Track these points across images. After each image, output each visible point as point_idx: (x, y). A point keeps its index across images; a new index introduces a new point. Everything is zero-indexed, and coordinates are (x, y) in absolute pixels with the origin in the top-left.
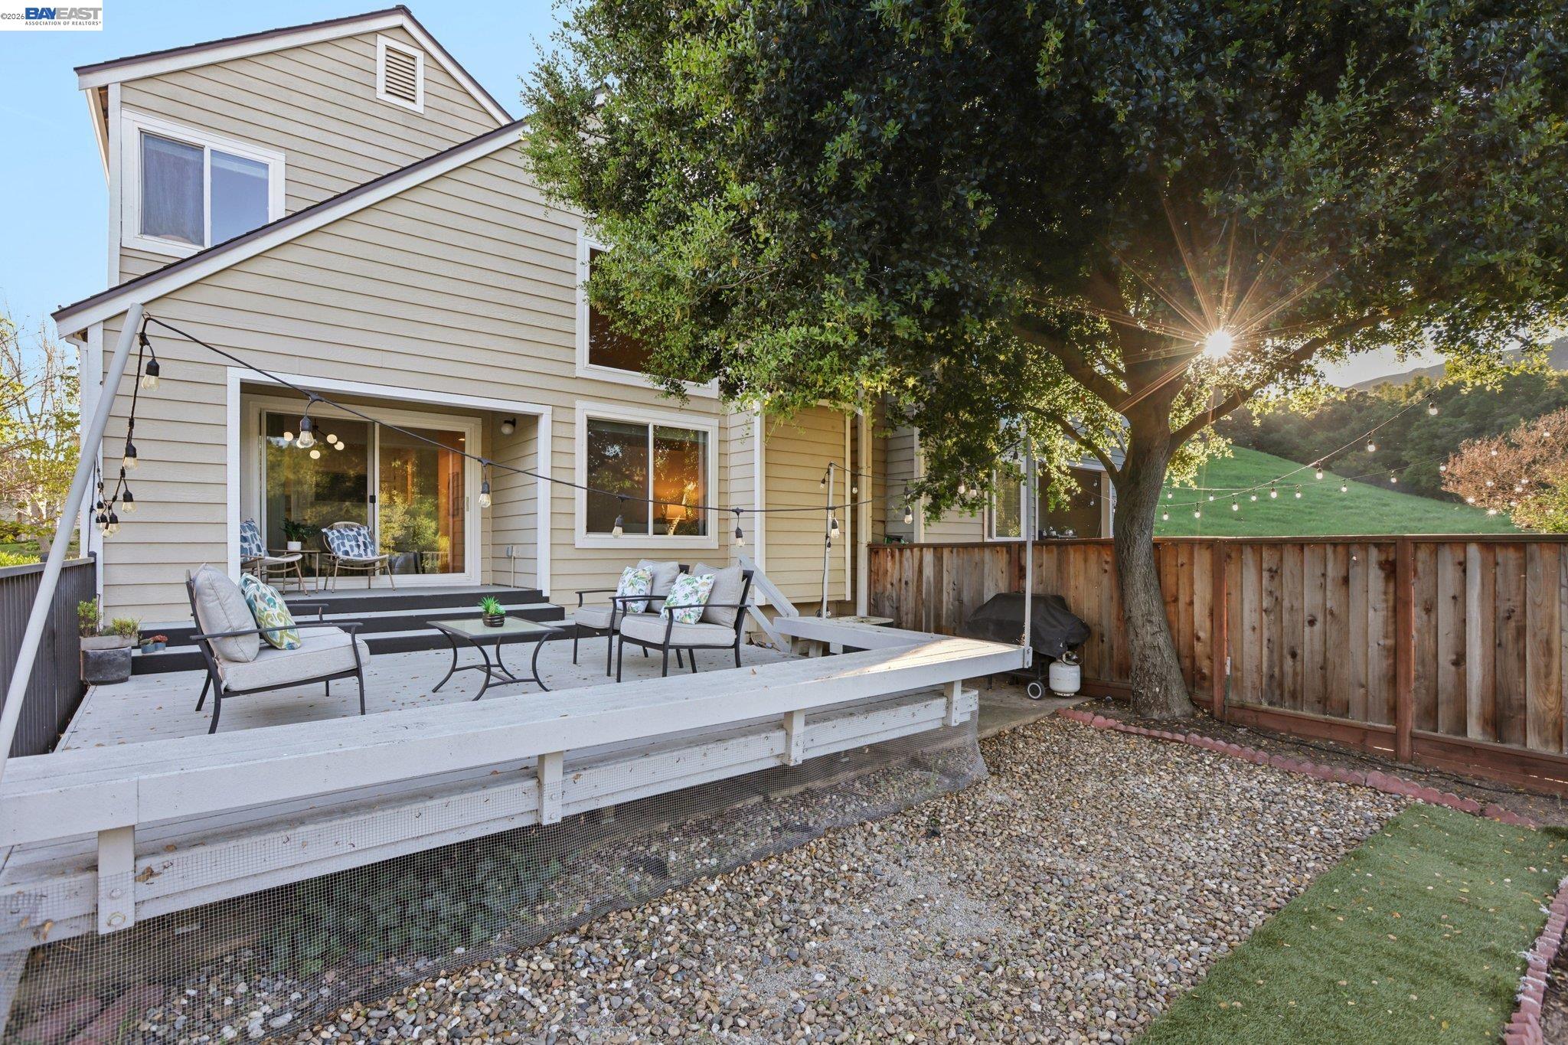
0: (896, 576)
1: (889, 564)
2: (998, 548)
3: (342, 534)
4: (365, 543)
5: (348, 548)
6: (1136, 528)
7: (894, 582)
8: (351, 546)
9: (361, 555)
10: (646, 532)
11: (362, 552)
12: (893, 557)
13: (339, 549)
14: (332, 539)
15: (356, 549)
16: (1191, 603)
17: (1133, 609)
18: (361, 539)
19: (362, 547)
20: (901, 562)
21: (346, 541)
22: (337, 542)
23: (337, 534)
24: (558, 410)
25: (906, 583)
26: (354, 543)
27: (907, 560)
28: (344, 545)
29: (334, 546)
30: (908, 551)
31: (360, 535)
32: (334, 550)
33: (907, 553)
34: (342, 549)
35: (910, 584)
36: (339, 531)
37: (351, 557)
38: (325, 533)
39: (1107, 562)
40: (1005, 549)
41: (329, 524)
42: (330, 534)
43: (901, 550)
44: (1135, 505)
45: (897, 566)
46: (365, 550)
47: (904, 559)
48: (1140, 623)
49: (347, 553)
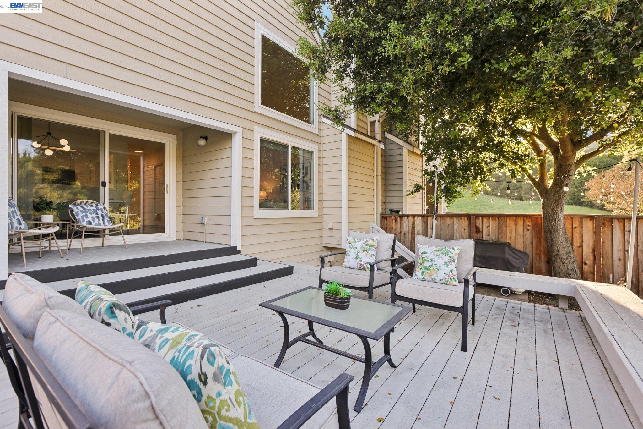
0: (398, 230)
1: (394, 224)
2: (462, 218)
3: (85, 209)
4: (102, 215)
5: (90, 219)
6: (559, 209)
7: (397, 233)
8: (93, 218)
9: (100, 224)
10: (287, 208)
11: (101, 221)
12: (396, 220)
13: (84, 220)
14: (77, 213)
15: (96, 220)
16: (581, 246)
17: (560, 250)
18: (99, 212)
19: (101, 218)
20: (401, 223)
21: (88, 214)
22: (80, 215)
23: (80, 209)
24: (245, 131)
25: (405, 234)
26: (94, 215)
27: (405, 222)
28: (87, 218)
29: (79, 217)
30: (406, 218)
31: (98, 209)
32: (79, 220)
33: (405, 219)
34: (86, 220)
35: (407, 234)
36: (82, 207)
37: (93, 226)
38: (71, 208)
39: (529, 226)
40: (466, 218)
41: (72, 201)
42: (75, 209)
43: (401, 217)
44: (559, 198)
45: (399, 225)
46: (103, 220)
47: (403, 222)
48: (565, 257)
49: (90, 223)
